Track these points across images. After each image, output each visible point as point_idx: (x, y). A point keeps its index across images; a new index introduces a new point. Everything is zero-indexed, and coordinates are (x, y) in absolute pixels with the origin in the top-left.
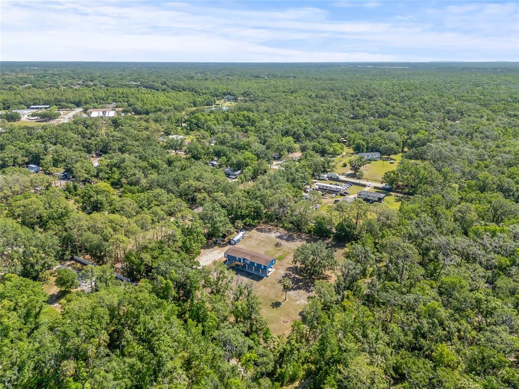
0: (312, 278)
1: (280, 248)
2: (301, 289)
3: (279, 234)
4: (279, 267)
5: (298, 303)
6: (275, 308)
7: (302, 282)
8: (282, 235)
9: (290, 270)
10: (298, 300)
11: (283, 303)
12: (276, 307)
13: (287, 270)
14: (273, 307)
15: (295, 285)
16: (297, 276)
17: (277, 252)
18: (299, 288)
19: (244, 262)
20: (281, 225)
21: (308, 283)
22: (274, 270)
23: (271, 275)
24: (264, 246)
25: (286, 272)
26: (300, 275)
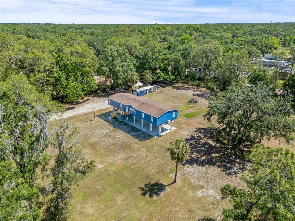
0: (240, 149)
1: (194, 105)
2: (214, 164)
3: (199, 93)
4: (183, 126)
5: (200, 194)
6: (147, 196)
7: (218, 152)
8: (202, 94)
9: (200, 132)
10: (203, 187)
11: (168, 189)
12: (151, 196)
13: (196, 131)
14: (144, 194)
15: (204, 155)
16: (211, 142)
17: (188, 109)
18: (210, 162)
19: (129, 110)
20: (203, 85)
21: (229, 155)
22: (173, 128)
23: (167, 135)
24: (173, 102)
25: (194, 134)
26: (217, 141)
